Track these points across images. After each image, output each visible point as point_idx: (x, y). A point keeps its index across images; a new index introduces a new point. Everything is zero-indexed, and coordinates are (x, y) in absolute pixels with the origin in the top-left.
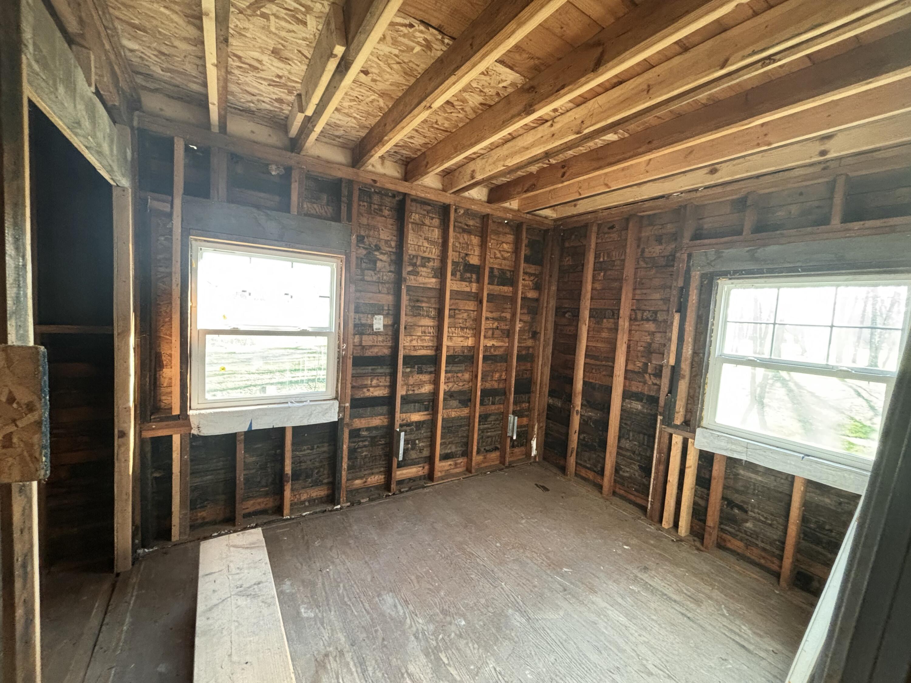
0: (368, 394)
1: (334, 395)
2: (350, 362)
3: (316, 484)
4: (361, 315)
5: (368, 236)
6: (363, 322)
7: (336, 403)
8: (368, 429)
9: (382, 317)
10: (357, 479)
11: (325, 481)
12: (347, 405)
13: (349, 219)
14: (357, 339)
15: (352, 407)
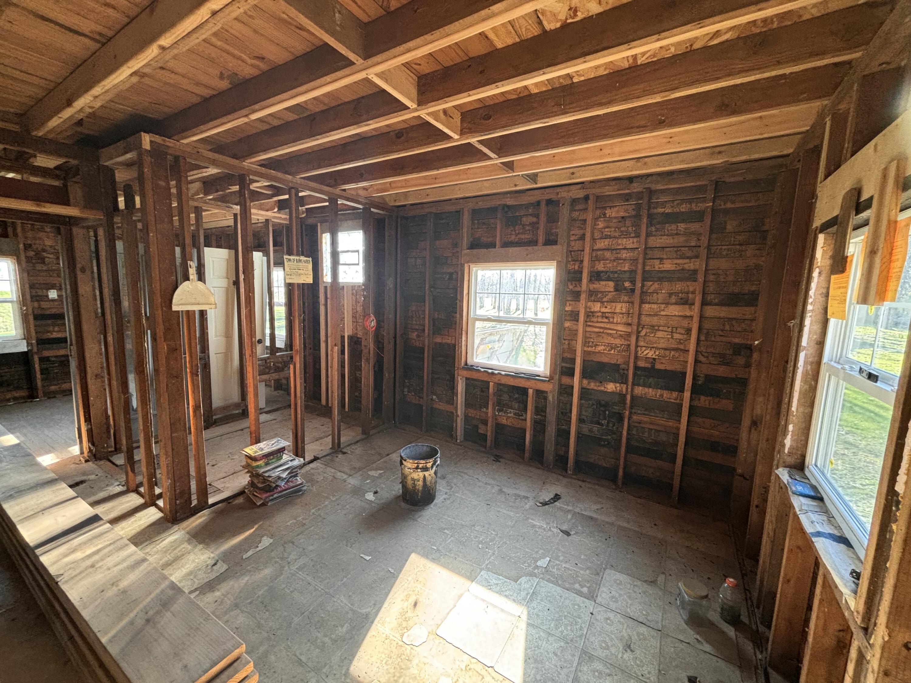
0: (52, 336)
1: (23, 337)
2: (31, 318)
3: (18, 388)
4: (38, 290)
5: (35, 244)
6: (40, 294)
7: (25, 341)
8: (56, 357)
9: (55, 291)
10: (52, 385)
11: (25, 387)
12: (34, 342)
13: (15, 235)
14: (36, 304)
15: (38, 344)
